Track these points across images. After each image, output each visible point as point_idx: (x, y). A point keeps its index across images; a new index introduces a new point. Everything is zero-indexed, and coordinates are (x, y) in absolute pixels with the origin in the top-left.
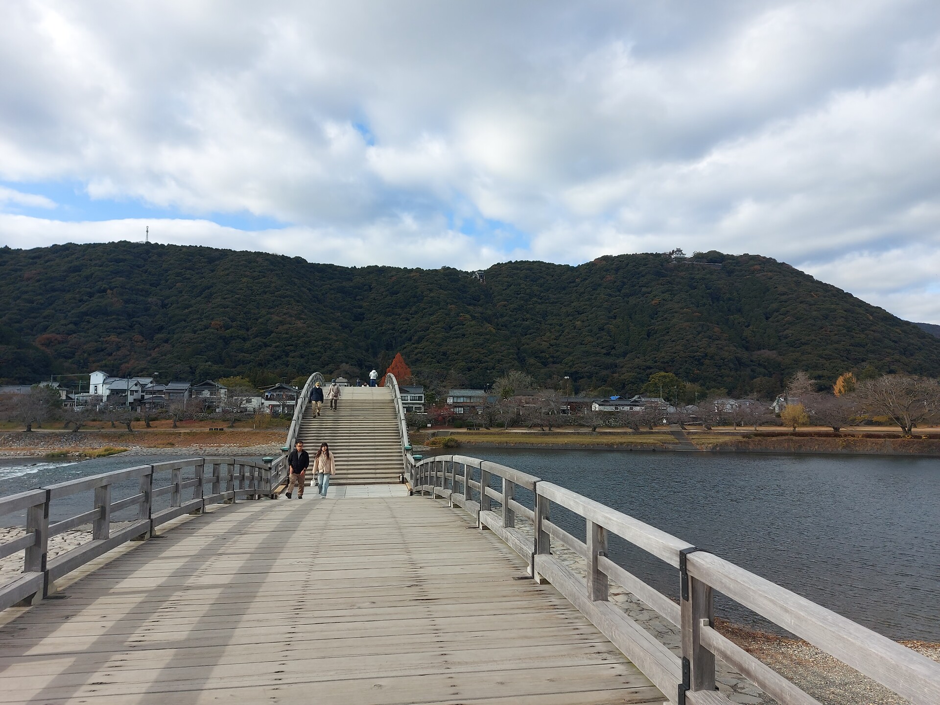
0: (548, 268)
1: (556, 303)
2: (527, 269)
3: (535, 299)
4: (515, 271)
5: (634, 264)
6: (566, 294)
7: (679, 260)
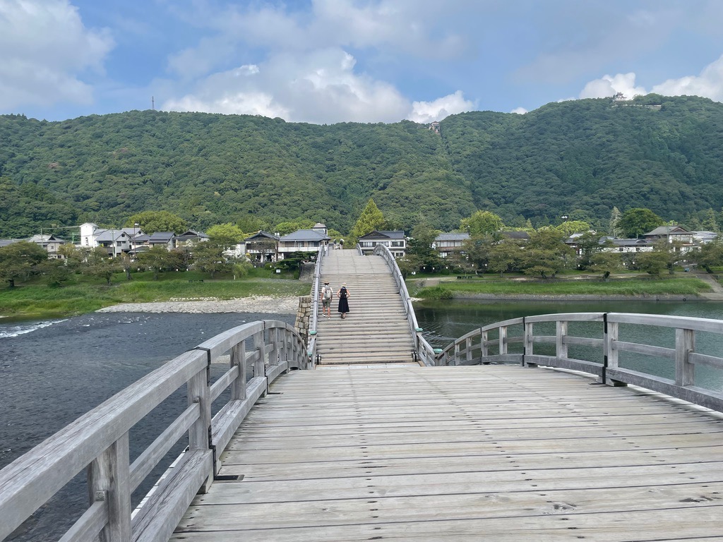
2: (478, 119)
7: (620, 104)
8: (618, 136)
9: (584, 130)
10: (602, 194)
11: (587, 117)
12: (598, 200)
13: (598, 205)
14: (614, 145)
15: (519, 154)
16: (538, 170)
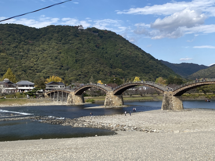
0: (26, 28)
1: (33, 45)
2: (16, 28)
3: (23, 43)
4: (11, 29)
5: (65, 30)
6: (37, 41)
7: (82, 30)
8: (83, 45)
9: (69, 40)
10: (82, 71)
11: (70, 35)
12: (80, 73)
13: (80, 75)
14: (82, 49)
15: (40, 49)
16: (51, 57)
